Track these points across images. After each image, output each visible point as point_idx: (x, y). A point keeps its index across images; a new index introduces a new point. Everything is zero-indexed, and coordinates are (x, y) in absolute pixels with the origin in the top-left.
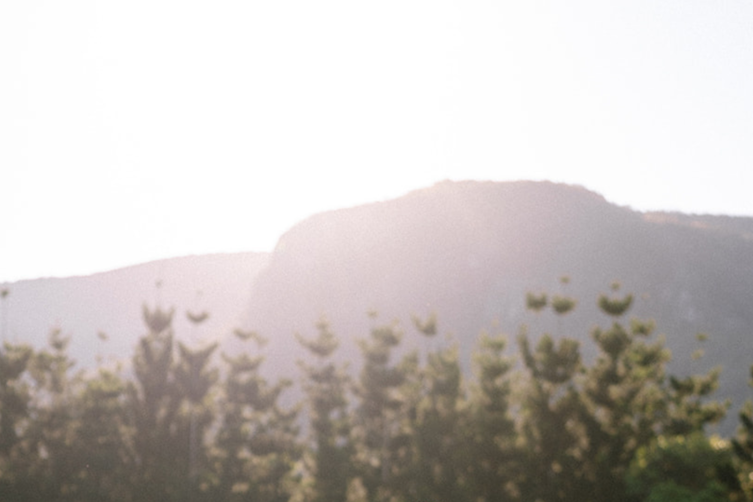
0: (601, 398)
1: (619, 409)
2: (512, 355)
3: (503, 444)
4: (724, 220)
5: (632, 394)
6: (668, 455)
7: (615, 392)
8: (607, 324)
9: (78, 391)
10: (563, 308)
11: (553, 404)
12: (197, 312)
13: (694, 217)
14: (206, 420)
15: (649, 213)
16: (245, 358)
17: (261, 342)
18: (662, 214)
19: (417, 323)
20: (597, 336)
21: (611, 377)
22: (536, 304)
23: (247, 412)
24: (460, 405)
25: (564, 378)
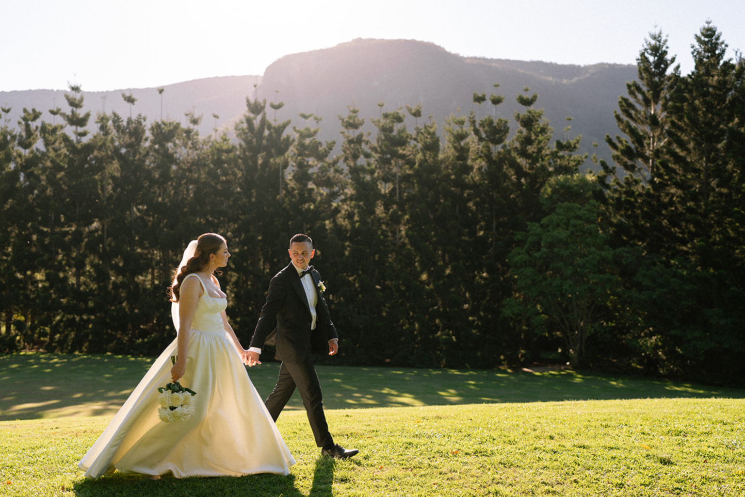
0: (523, 153)
1: (534, 159)
2: (467, 128)
3: (468, 179)
4: (508, 62)
5: (540, 150)
6: (562, 186)
7: (531, 149)
8: (524, 111)
9: (206, 149)
10: (496, 101)
11: (494, 156)
12: (276, 103)
13: (492, 60)
14: (286, 165)
15: (468, 58)
16: (307, 129)
17: (318, 120)
18: (475, 58)
19: (410, 110)
20: (518, 117)
21: (528, 141)
22: (480, 99)
23: (311, 161)
24: (441, 156)
25: (500, 141)
